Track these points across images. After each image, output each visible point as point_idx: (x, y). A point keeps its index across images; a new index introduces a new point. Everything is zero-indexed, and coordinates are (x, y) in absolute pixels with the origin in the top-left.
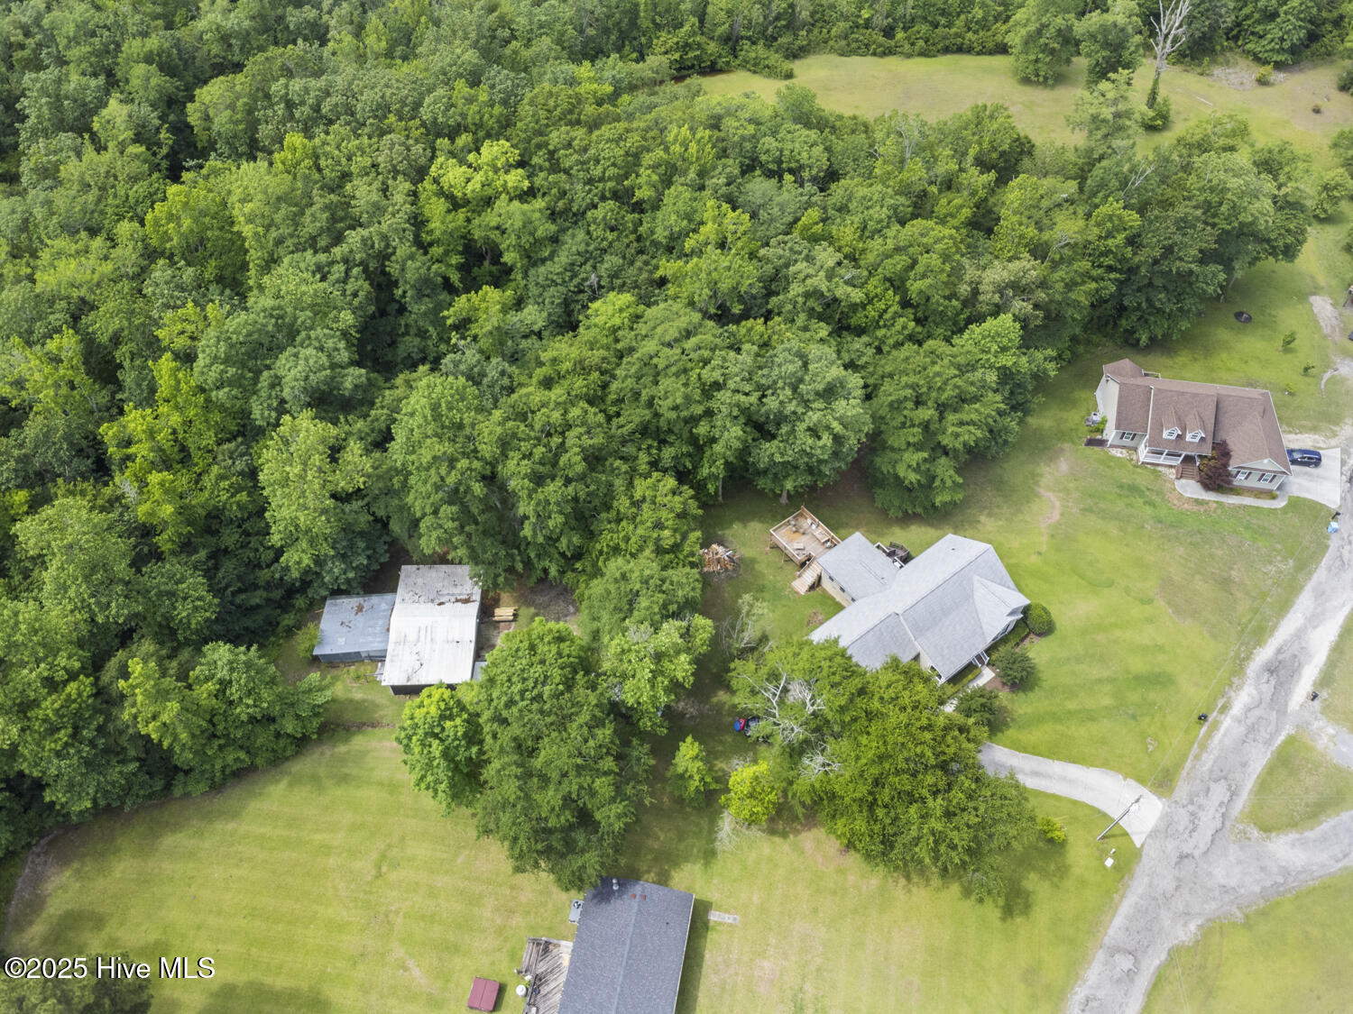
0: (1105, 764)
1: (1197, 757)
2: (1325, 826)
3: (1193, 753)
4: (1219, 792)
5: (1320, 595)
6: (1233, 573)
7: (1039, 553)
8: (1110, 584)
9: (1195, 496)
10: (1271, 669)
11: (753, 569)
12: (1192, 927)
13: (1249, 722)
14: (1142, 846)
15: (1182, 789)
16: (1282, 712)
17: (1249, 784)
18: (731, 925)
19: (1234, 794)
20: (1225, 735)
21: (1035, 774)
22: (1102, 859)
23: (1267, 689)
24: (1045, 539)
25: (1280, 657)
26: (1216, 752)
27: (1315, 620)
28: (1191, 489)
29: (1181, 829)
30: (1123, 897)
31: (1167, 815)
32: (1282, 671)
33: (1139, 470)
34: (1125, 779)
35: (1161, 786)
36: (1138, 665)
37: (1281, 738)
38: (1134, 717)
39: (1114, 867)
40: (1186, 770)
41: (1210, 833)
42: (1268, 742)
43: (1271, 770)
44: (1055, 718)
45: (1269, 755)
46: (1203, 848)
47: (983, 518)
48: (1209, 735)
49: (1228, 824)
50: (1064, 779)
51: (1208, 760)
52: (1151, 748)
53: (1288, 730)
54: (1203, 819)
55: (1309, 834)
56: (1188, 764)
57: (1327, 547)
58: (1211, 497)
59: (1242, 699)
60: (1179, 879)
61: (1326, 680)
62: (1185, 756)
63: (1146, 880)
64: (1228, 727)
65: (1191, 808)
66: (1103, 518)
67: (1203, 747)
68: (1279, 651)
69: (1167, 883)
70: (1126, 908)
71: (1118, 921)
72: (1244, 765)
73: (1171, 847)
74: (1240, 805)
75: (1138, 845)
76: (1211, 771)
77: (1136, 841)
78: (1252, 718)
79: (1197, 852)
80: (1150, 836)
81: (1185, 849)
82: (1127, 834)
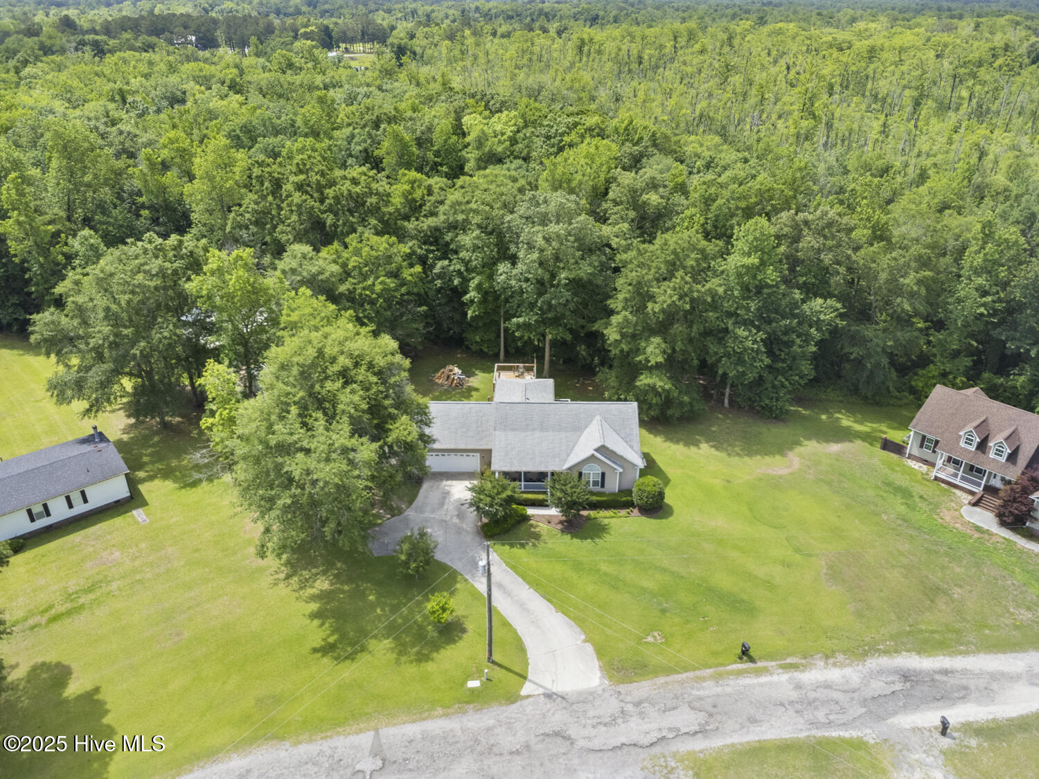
0: (580, 621)
1: (697, 679)
3: (698, 673)
4: (686, 719)
8: (776, 527)
10: (909, 678)
13: (812, 695)
14: (528, 697)
16: (876, 716)
17: (737, 738)
19: (702, 732)
20: (762, 685)
22: (470, 677)
23: (880, 688)
24: (748, 477)
25: (938, 677)
26: (728, 690)
28: (982, 518)
29: (591, 713)
30: (446, 715)
31: (592, 693)
34: (585, 641)
35: (618, 670)
36: (724, 582)
37: (845, 734)
38: (664, 611)
39: (472, 690)
40: (669, 679)
41: (624, 740)
42: (814, 724)
44: (578, 566)
45: (803, 735)
46: (596, 744)
48: (739, 673)
49: (657, 750)
50: (523, 606)
51: (710, 689)
52: (650, 640)
53: (869, 734)
54: (632, 725)
56: (679, 677)
58: (1002, 532)
59: (829, 674)
60: (528, 747)
61: (992, 732)
62: (683, 670)
63: (491, 722)
65: (630, 708)
67: (718, 678)
68: (943, 672)
69: (508, 741)
70: (436, 726)
71: (413, 730)
72: (753, 720)
73: (558, 718)
74: (698, 744)
75: (523, 692)
76: (700, 699)
77: (527, 689)
78: (822, 694)
79: (581, 743)
80: (549, 696)
81: (573, 732)
82: (525, 678)
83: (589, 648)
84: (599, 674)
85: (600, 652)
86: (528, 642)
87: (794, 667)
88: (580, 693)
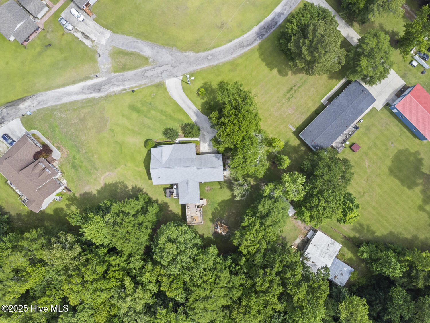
0: (170, 98)
1: (145, 84)
2: (132, 50)
3: (145, 86)
4: (149, 74)
5: (59, 98)
6: (76, 121)
7: (126, 165)
8: (116, 142)
9: (57, 151)
10: (99, 90)
11: (213, 217)
12: (188, 54)
13: (121, 83)
15: (157, 81)
16: (110, 79)
17: (139, 70)
18: (292, 125)
19: (146, 71)
20: (132, 84)
21: (190, 108)
22: (194, 80)
23: (107, 87)
24: (119, 169)
25: (93, 92)
26: (139, 82)
27: (69, 94)
28: (56, 154)
29: (168, 73)
30: (197, 70)
31: (168, 78)
32: (97, 88)
33: (65, 171)
34: (169, 92)
35: (162, 85)
36: (135, 115)
37: (118, 74)
38: (150, 104)
39: (192, 76)
40: (151, 84)
41: (162, 67)
42: (123, 75)
43: (130, 69)
44: (171, 118)
45: (126, 72)
46: (167, 66)
47: (130, 188)
48: (136, 87)
49: (155, 66)
50: (184, 102)
51: (143, 82)
52: (154, 94)
53: (113, 74)
54: (160, 71)
55: (137, 51)
56: (149, 84)
57: (38, 110)
58: (53, 147)
59: (116, 89)
60: (180, 64)
62: (148, 87)
63: (188, 69)
64: (128, 86)
65: (160, 75)
66: (94, 163)
67: (141, 85)
68: (91, 93)
69: (184, 65)
70: (199, 67)
71: (203, 66)
72: (135, 75)
73: (174, 71)
74: (147, 68)
75: (182, 77)
76: (145, 79)
77: (181, 78)
78: (120, 83)
79: (170, 66)
80: (177, 76)
81: (172, 68)
82: (182, 81)
83: (168, 90)
84: (166, 83)
85: (166, 89)
86: (182, 91)
87: (123, 90)
88: (170, 78)
